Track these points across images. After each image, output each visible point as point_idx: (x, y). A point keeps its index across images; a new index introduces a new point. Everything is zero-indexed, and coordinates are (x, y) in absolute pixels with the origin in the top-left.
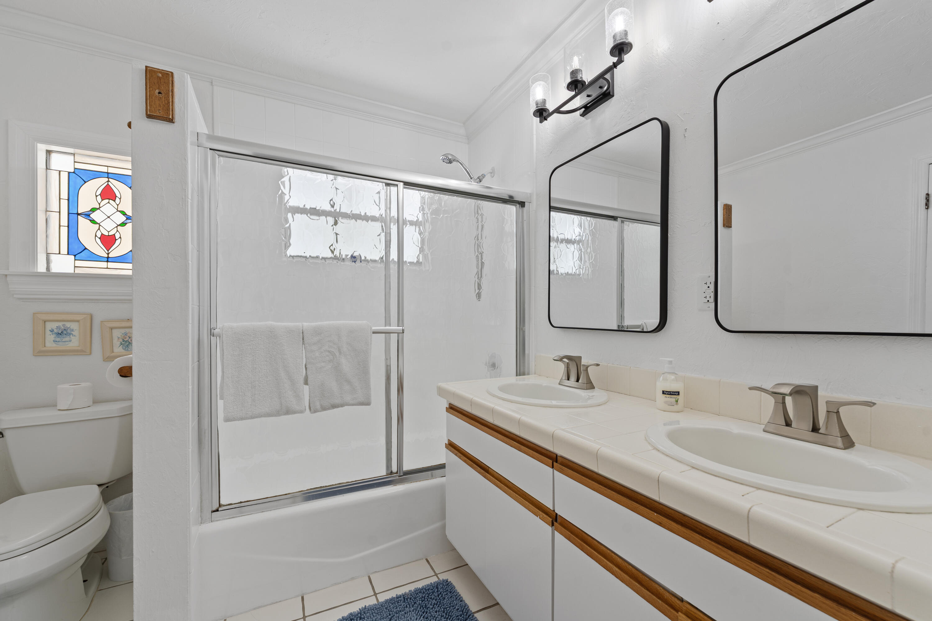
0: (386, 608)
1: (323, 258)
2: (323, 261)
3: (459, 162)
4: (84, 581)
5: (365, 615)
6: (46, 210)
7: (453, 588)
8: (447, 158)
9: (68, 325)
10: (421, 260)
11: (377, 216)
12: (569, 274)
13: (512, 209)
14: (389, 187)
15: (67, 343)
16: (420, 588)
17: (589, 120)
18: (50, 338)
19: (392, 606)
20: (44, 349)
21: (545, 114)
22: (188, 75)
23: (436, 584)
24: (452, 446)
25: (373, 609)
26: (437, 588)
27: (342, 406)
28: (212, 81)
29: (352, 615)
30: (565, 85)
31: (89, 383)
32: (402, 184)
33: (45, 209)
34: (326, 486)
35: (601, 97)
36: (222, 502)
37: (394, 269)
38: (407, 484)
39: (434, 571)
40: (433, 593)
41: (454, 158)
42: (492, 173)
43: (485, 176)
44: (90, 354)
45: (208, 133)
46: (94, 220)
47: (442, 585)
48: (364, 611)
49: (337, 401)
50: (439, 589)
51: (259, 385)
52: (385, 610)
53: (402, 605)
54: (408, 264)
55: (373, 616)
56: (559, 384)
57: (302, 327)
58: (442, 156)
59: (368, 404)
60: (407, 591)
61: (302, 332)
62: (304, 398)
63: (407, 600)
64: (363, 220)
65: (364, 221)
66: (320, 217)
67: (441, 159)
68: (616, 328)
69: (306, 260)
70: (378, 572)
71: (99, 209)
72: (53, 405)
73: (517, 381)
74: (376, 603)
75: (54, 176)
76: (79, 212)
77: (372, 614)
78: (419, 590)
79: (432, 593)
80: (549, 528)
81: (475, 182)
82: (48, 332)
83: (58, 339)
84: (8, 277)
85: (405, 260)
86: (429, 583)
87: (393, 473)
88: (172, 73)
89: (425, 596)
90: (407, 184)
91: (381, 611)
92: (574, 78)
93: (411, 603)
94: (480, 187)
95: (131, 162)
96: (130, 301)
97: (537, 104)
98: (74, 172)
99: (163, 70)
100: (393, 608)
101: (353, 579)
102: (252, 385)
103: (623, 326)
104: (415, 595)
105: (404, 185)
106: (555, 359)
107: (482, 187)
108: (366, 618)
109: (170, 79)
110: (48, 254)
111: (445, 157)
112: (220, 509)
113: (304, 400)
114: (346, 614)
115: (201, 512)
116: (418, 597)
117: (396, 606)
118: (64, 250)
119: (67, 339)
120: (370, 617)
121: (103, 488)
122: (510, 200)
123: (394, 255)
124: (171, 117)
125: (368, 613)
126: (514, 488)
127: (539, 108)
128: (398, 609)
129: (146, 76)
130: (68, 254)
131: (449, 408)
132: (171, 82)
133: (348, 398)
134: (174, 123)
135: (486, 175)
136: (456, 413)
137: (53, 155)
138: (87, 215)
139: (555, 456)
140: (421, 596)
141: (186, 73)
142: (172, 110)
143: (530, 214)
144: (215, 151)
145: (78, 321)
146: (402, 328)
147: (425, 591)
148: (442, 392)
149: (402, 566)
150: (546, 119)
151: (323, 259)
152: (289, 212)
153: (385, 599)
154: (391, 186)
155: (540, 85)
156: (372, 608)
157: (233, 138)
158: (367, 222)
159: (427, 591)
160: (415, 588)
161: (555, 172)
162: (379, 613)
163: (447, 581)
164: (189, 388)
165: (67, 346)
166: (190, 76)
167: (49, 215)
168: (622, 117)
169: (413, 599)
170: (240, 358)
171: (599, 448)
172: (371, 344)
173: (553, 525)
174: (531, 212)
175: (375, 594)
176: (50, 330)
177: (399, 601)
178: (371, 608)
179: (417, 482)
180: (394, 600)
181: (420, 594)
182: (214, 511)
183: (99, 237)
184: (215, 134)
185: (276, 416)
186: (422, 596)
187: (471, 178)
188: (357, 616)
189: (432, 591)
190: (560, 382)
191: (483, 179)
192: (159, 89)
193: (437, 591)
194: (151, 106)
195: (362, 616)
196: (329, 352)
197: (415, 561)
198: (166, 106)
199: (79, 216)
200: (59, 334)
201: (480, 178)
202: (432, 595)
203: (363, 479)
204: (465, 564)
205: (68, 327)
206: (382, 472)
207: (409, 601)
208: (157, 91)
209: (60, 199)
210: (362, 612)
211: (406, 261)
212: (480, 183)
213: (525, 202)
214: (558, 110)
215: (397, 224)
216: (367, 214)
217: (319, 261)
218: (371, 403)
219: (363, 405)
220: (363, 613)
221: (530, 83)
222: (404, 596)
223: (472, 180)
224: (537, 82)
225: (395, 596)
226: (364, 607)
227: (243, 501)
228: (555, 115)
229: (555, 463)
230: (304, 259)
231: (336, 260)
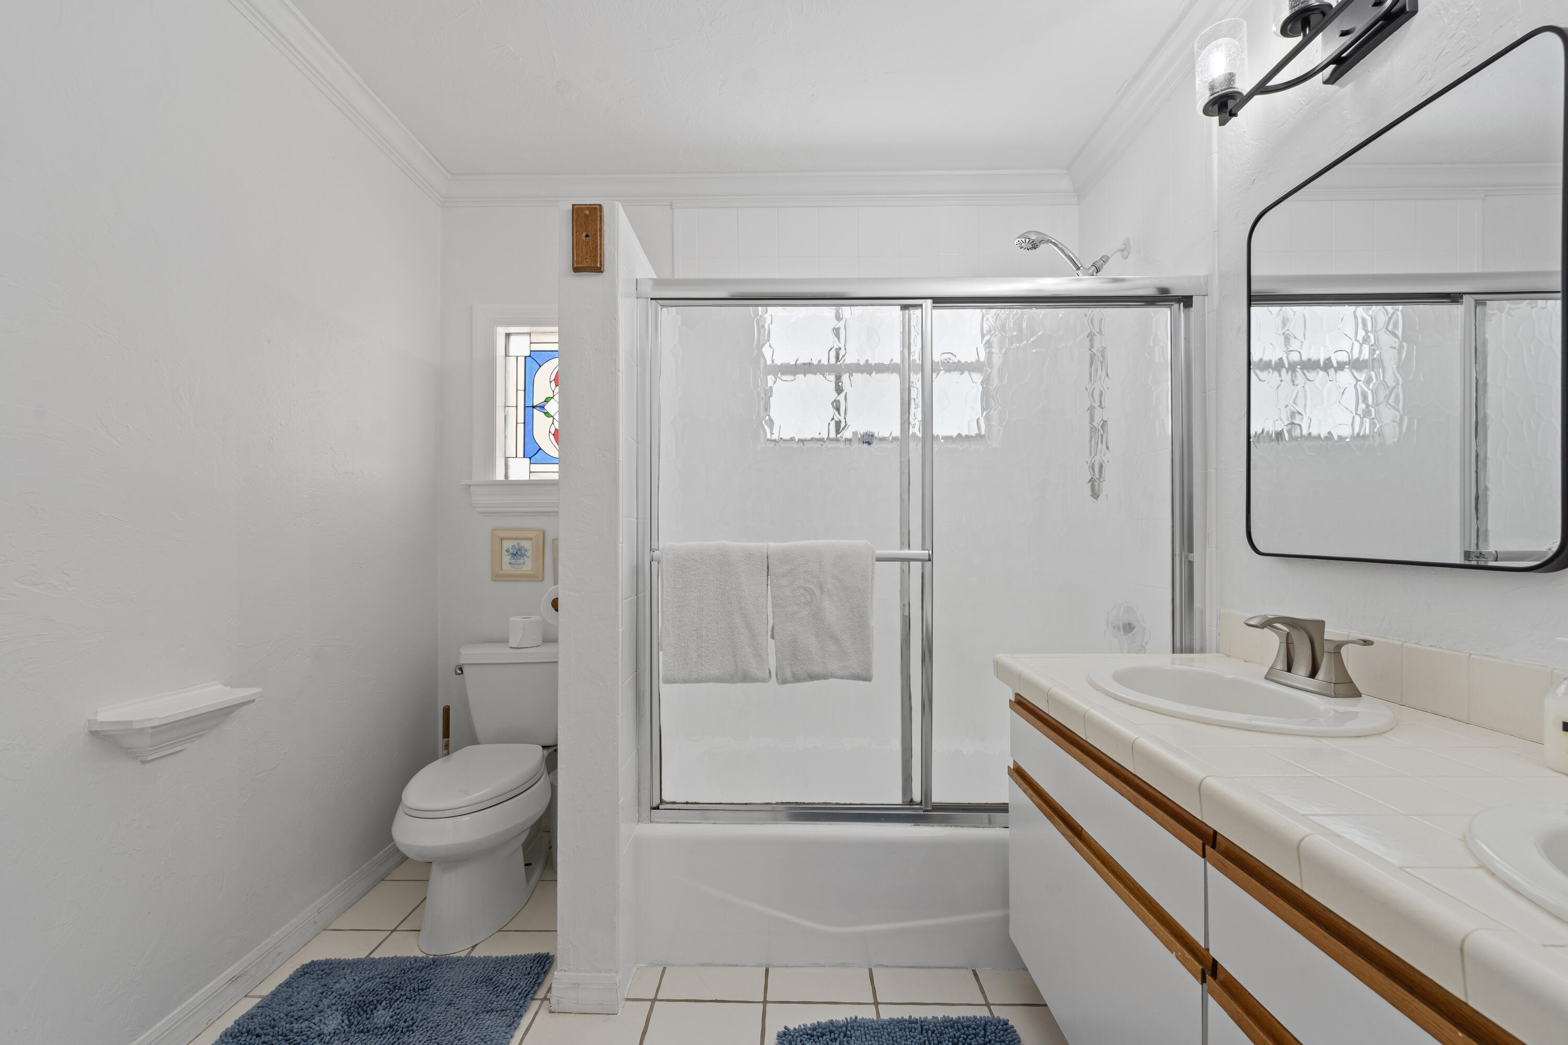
0: (889, 1034)
1: (799, 440)
2: (801, 444)
3: (1051, 242)
4: (527, 865)
5: (852, 1031)
6: (505, 404)
7: (1015, 1040)
8: (1027, 240)
9: (523, 543)
10: (983, 433)
11: (886, 363)
12: (1314, 438)
13: (1162, 315)
14: (907, 312)
15: (521, 566)
16: (954, 1019)
17: (1349, 87)
18: (507, 559)
19: (898, 1033)
20: (501, 572)
21: (1231, 104)
22: (619, 203)
23: (983, 1022)
24: (1019, 774)
25: (868, 1028)
26: (985, 1030)
27: (825, 677)
28: (672, 203)
29: (833, 1025)
30: (1276, 28)
31: (539, 617)
32: (930, 301)
33: (503, 405)
34: (804, 803)
35: (1381, 24)
36: (665, 798)
37: (915, 451)
38: (939, 827)
39: (985, 998)
40: (976, 1035)
41: (1041, 237)
42: (1125, 251)
43: (1108, 258)
44: (543, 580)
45: (655, 277)
46: (548, 413)
47: (995, 1027)
48: (852, 1024)
49: (818, 669)
50: (988, 1033)
51: (707, 633)
52: (887, 1036)
53: (917, 1038)
54: (942, 441)
55: (866, 1038)
56: (1266, 678)
57: (768, 549)
58: (1019, 238)
59: (868, 679)
60: (930, 1017)
61: (766, 556)
62: (768, 659)
63: (927, 1032)
64: (862, 373)
65: (865, 374)
66: (795, 376)
67: (1016, 243)
68: (1458, 559)
69: (775, 445)
70: (887, 966)
71: (552, 398)
72: (505, 641)
73: (1173, 664)
74: (875, 1018)
75: (512, 361)
76: (534, 405)
77: (865, 1035)
78: (950, 1021)
79: (973, 1036)
80: (1197, 986)
81: (1085, 276)
82: (505, 553)
83: (513, 561)
84: (471, 487)
85: (935, 433)
86: (972, 1016)
87: (915, 802)
88: (600, 206)
89: (960, 1037)
90: (939, 301)
91: (880, 1034)
92: (1299, 4)
93: (933, 1040)
94: (1104, 283)
95: (557, 334)
96: (556, 513)
97: (1212, 88)
98: (530, 356)
99: (590, 205)
100: (901, 1037)
101: (844, 965)
102: (697, 633)
103: (1480, 554)
104: (942, 1028)
105: (934, 303)
106: (1252, 623)
107: (1106, 281)
108: (853, 1038)
109: (598, 214)
110: (506, 458)
111: (1023, 240)
112: (661, 807)
113: (768, 663)
114: (824, 1019)
115: (639, 806)
116: (946, 1033)
117: (906, 1036)
118: (521, 453)
119: (521, 561)
120: (860, 1039)
121: (550, 751)
122: (1162, 298)
123: (916, 429)
124: (598, 265)
125: (859, 1032)
126: (1127, 880)
127: (1216, 95)
128: (909, 1043)
129: (573, 217)
130: (524, 457)
131: (1015, 702)
132: (599, 218)
133: (834, 666)
134: (602, 272)
135: (1110, 256)
136: (1025, 712)
137: (512, 338)
138: (541, 407)
139: (1212, 831)
140: (952, 1034)
141: (617, 201)
142: (601, 256)
143: (1204, 319)
144: (657, 301)
145: (531, 539)
146: (927, 552)
147: (960, 1027)
148: (1002, 671)
149: (927, 969)
150: (1235, 115)
151: (800, 442)
152: (769, 374)
153: (889, 1017)
154: (911, 308)
155: (1218, 47)
156: (866, 1025)
157: (697, 277)
158: (870, 375)
159: (966, 1029)
160: (944, 1016)
161: (1261, 220)
162: (876, 1038)
163: (1007, 1024)
164: (618, 632)
165: (522, 569)
166: (621, 204)
167: (507, 412)
168: (1443, 54)
169: (938, 1035)
170: (683, 594)
171: (1306, 836)
172: (872, 579)
173: (1203, 981)
174: (1208, 313)
175: (876, 1003)
176: (506, 550)
177: (913, 1030)
178: (864, 1024)
179: (956, 826)
180: (904, 1025)
181: (950, 1030)
182: (654, 808)
183: (553, 433)
184: (676, 277)
185: (729, 683)
186: (955, 1035)
187: (1078, 269)
188: (840, 1029)
189: (974, 1031)
190: (1268, 673)
191: (1104, 266)
192: (586, 231)
193: (984, 1036)
194: (577, 255)
195: (848, 1032)
196: (805, 589)
197: (951, 968)
198: (594, 251)
199: (534, 409)
200: (514, 555)
201: (1098, 265)
202: (972, 1039)
203: (863, 803)
204: (1043, 1003)
205: (523, 546)
206: (896, 798)
207: (930, 1035)
208: (584, 234)
209: (517, 390)
210: (849, 1025)
211: (938, 436)
212: (1097, 275)
213: (1192, 296)
214: (1262, 88)
215: (921, 373)
216: (869, 362)
217: (795, 446)
218: (872, 677)
219: (859, 680)
220: (850, 1027)
221: (1196, 48)
222: (922, 1023)
223: (1079, 272)
224: (1212, 43)
225: (907, 1017)
226: (854, 1018)
227: (690, 802)
228: (1257, 98)
229: (1208, 848)
230: (818, 445)
231: (819, 442)
